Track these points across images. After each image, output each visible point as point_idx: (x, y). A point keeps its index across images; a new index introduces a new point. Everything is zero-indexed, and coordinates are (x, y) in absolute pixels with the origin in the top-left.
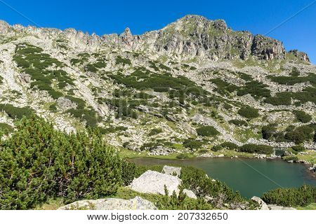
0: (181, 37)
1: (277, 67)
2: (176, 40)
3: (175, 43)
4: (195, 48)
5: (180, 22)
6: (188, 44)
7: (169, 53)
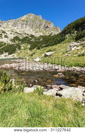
0: (21, 22)
1: (47, 33)
2: (19, 23)
3: (18, 24)
4: (25, 26)
5: (25, 16)
6: (23, 25)
7: (16, 28)
